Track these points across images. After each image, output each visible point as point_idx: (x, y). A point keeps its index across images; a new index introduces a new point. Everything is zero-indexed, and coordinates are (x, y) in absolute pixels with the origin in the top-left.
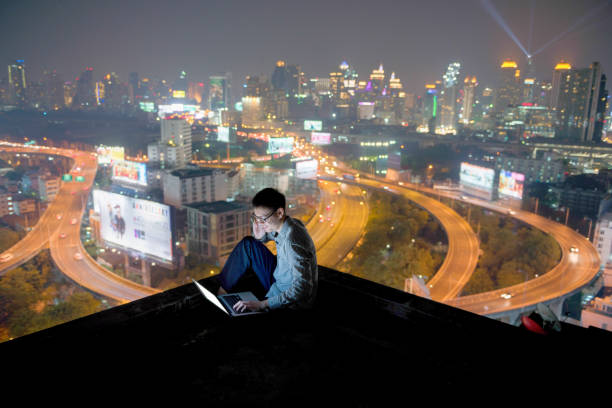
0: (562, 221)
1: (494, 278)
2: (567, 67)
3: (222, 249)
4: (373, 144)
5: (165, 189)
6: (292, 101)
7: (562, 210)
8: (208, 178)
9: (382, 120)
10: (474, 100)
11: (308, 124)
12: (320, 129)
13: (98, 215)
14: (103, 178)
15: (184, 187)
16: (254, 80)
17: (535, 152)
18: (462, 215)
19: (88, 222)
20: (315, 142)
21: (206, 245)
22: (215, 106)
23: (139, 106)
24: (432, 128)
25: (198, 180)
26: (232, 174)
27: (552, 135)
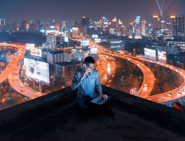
0: (181, 68)
1: (161, 89)
2: (174, 17)
3: (66, 78)
4: (115, 42)
5: (47, 58)
6: (88, 29)
7: (181, 64)
8: (62, 54)
9: (117, 34)
10: (146, 28)
11: (93, 36)
12: (97, 37)
13: (25, 67)
14: (27, 54)
15: (54, 57)
16: (76, 22)
17: (168, 44)
18: (147, 66)
19: (22, 69)
20: (96, 42)
21: (61, 77)
22: (64, 31)
23: (40, 31)
24: (133, 37)
25: (58, 55)
26: (69, 53)
27: (173, 39)
